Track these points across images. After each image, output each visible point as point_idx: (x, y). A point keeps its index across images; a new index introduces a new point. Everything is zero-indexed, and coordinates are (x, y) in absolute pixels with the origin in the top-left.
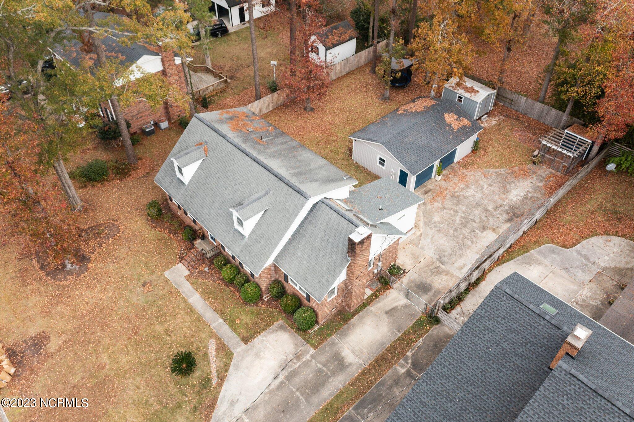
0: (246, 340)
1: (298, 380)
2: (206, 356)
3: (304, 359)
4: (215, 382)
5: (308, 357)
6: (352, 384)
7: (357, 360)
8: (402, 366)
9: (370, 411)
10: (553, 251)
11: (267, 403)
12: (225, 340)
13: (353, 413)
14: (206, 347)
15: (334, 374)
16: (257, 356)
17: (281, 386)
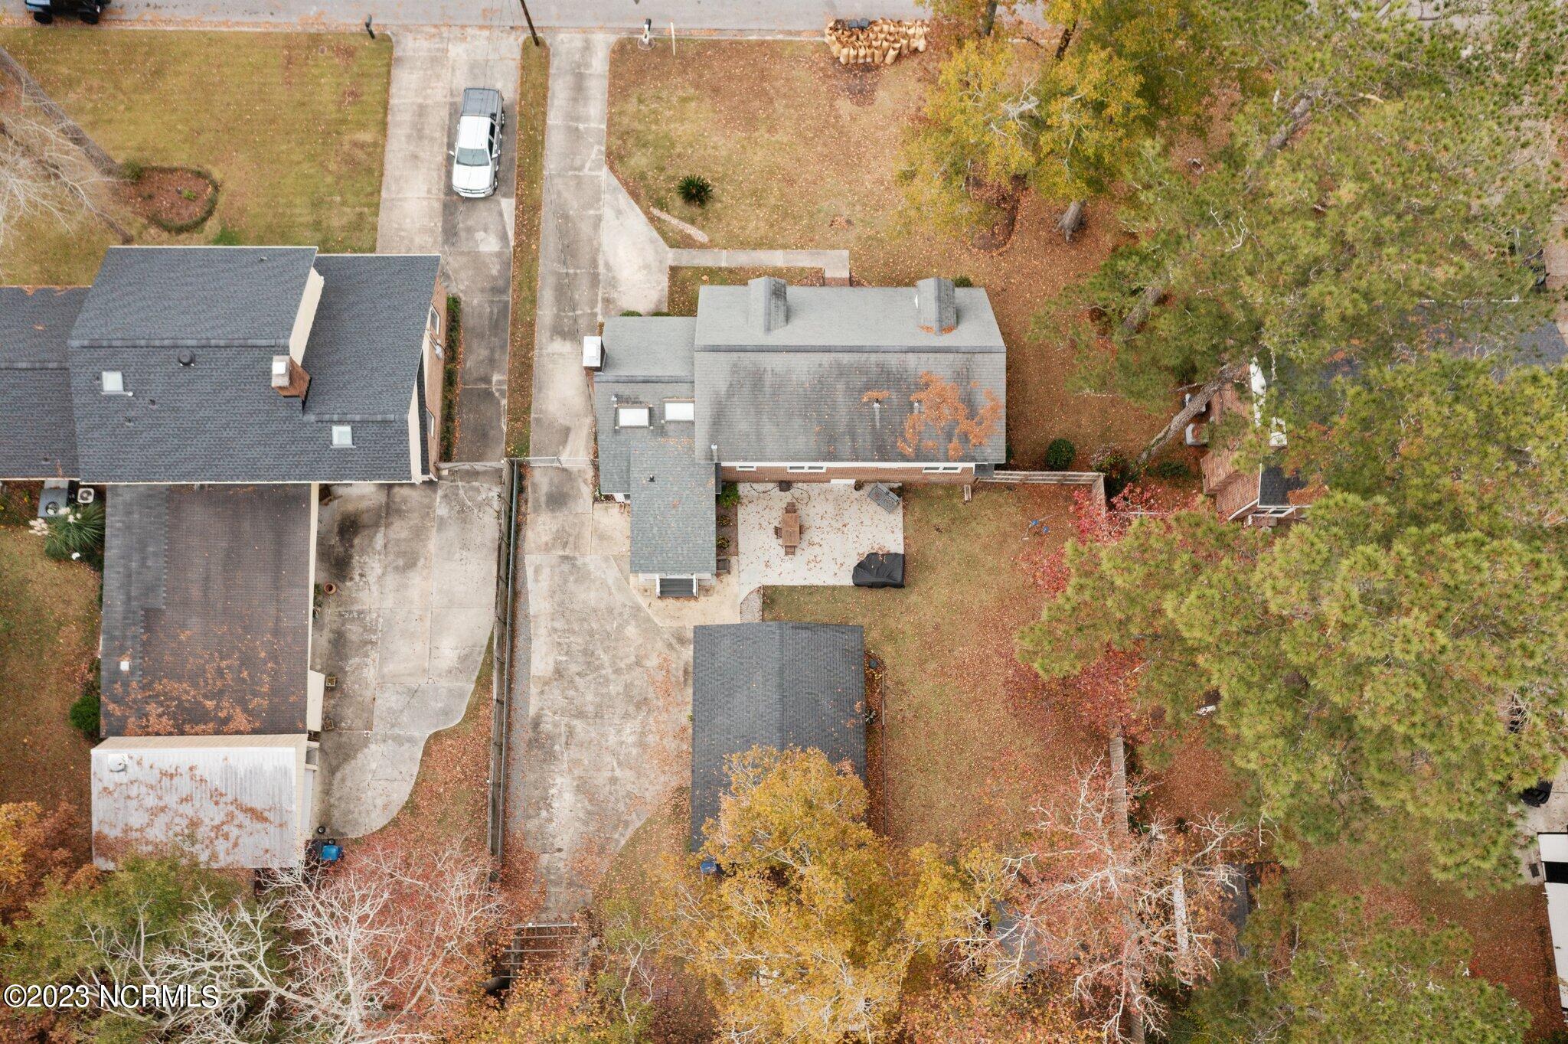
0: (674, 270)
1: (584, 283)
2: (692, 222)
3: (600, 305)
4: (656, 212)
5: (599, 309)
6: (531, 325)
7: (550, 350)
8: (500, 382)
9: (491, 312)
10: (447, 714)
11: (590, 240)
12: (694, 252)
13: (504, 298)
14: (702, 228)
15: (558, 317)
16: (647, 267)
17: (594, 263)
